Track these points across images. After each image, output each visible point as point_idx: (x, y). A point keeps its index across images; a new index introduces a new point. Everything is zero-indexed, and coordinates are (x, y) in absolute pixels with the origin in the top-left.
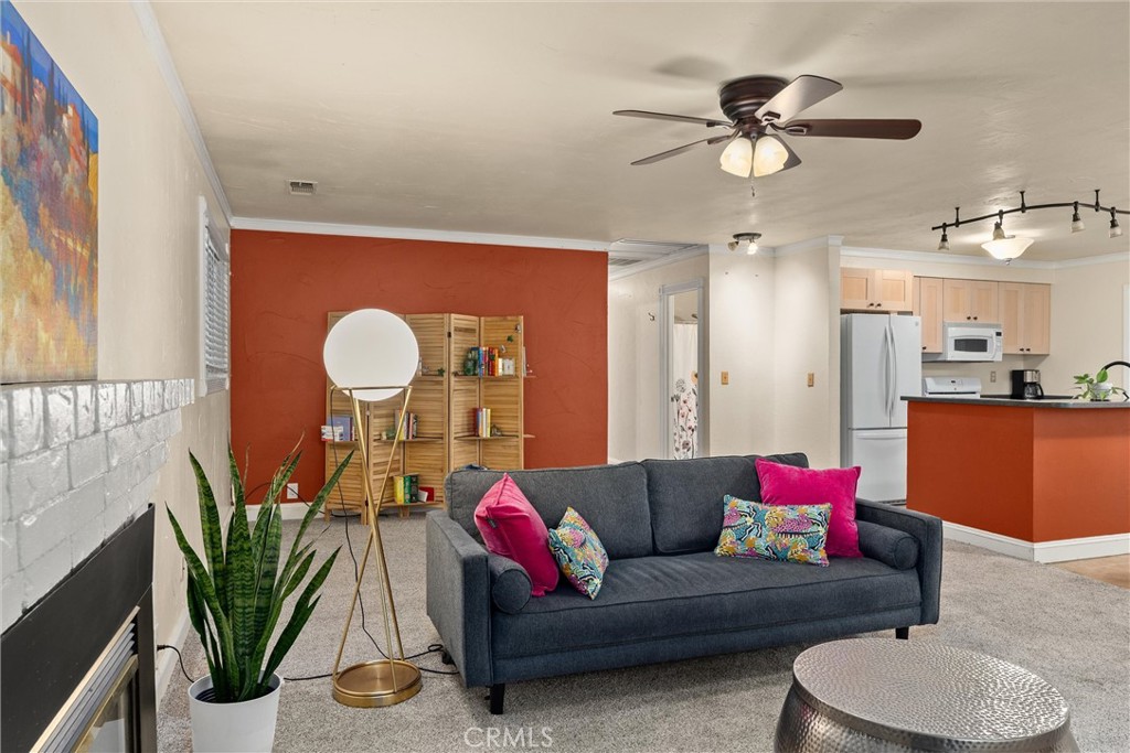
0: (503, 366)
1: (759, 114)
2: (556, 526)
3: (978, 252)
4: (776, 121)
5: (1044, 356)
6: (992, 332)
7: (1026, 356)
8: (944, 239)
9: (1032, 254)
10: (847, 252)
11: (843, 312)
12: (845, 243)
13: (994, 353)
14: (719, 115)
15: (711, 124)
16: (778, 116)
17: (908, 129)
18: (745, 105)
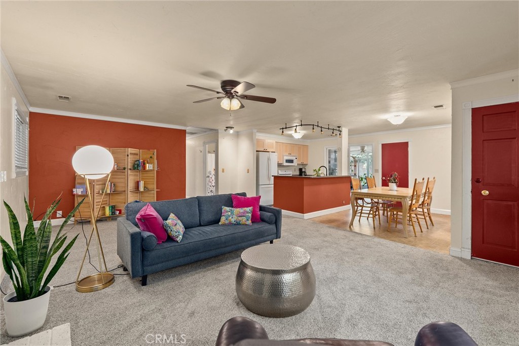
0: (148, 167)
1: (233, 91)
2: (166, 220)
3: (291, 136)
4: (237, 94)
5: (307, 164)
6: (295, 158)
7: (303, 165)
8: (283, 132)
9: (304, 137)
10: (258, 134)
11: (257, 151)
12: (257, 132)
13: (295, 164)
14: (220, 90)
15: (218, 93)
16: (238, 93)
17: (272, 101)
18: (228, 88)
